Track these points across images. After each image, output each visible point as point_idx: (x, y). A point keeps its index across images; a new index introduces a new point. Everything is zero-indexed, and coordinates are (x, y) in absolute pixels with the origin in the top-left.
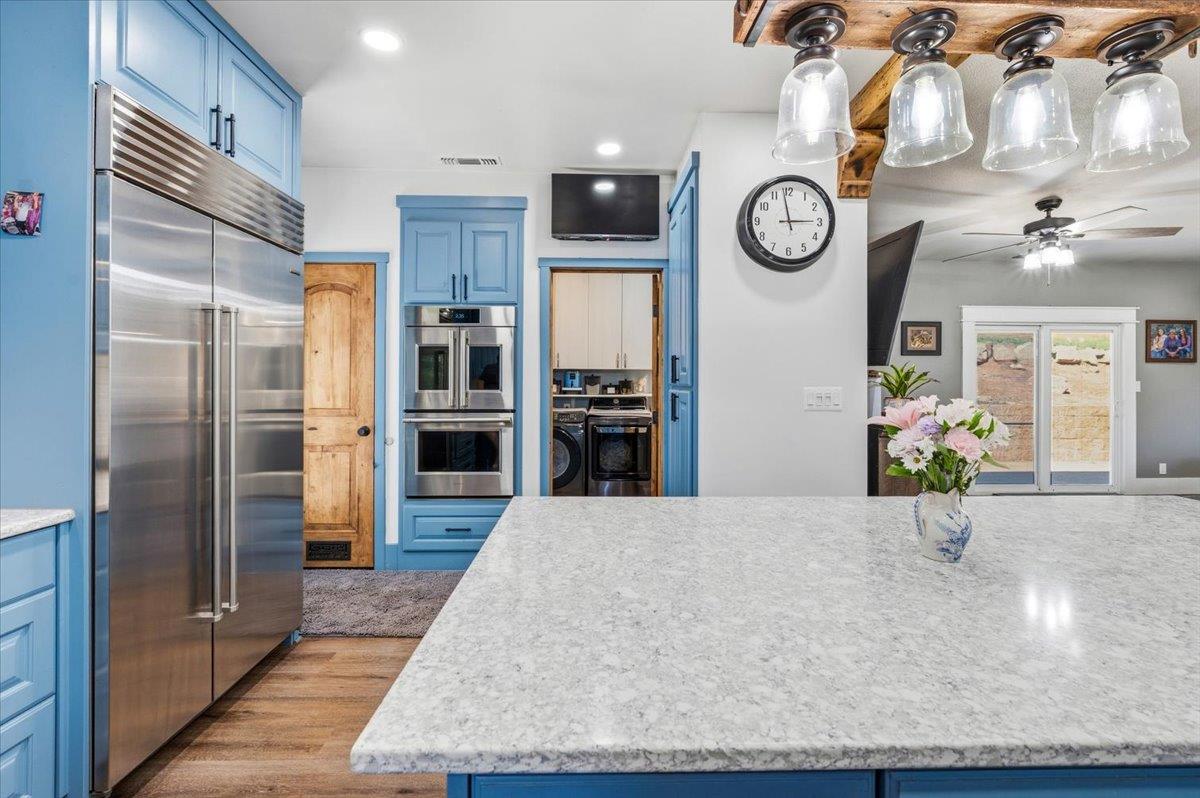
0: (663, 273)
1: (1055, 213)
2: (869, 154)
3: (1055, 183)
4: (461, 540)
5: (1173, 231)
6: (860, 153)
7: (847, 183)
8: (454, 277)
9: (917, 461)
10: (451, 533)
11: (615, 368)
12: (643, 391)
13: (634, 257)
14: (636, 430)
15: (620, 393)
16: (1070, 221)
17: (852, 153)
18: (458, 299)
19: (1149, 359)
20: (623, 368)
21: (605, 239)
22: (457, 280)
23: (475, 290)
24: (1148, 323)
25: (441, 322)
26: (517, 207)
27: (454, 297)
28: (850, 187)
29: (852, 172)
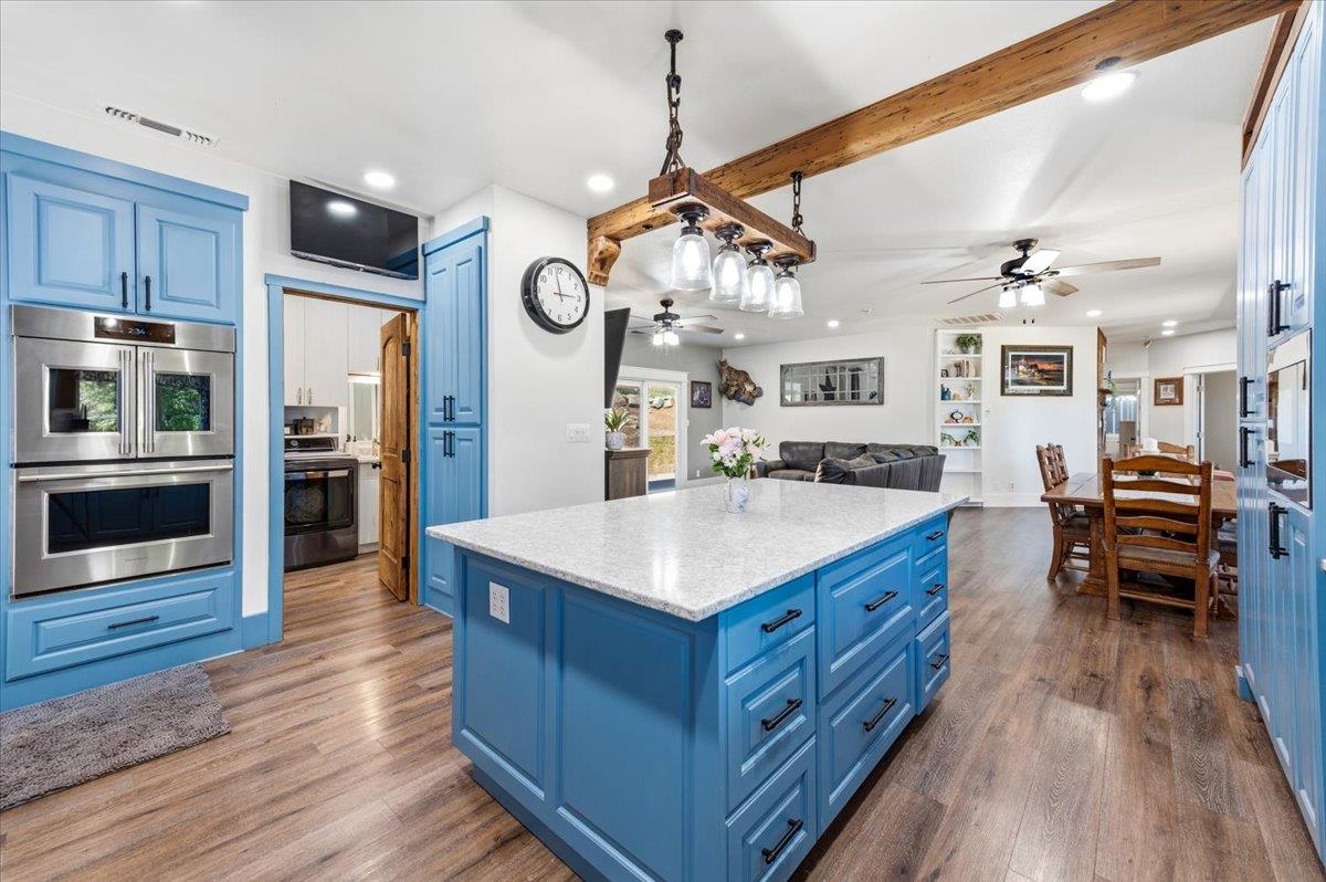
0: (419, 315)
1: (670, 310)
2: (611, 256)
3: (674, 292)
4: (138, 636)
5: (720, 331)
6: (606, 254)
7: (595, 273)
8: (124, 277)
9: (731, 461)
10: (118, 630)
11: (296, 404)
12: (326, 431)
13: (389, 293)
14: (326, 474)
15: (297, 434)
16: (677, 317)
17: (601, 253)
18: (131, 307)
19: (693, 406)
20: (307, 404)
21: (358, 269)
22: (130, 281)
23: (161, 298)
24: (693, 382)
25: (97, 335)
26: (234, 206)
27: (125, 304)
28: (597, 276)
29: (598, 266)
